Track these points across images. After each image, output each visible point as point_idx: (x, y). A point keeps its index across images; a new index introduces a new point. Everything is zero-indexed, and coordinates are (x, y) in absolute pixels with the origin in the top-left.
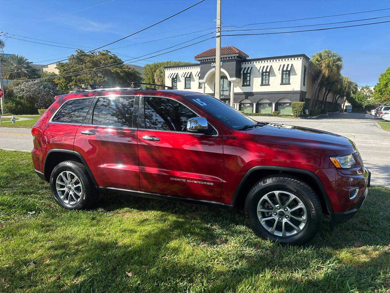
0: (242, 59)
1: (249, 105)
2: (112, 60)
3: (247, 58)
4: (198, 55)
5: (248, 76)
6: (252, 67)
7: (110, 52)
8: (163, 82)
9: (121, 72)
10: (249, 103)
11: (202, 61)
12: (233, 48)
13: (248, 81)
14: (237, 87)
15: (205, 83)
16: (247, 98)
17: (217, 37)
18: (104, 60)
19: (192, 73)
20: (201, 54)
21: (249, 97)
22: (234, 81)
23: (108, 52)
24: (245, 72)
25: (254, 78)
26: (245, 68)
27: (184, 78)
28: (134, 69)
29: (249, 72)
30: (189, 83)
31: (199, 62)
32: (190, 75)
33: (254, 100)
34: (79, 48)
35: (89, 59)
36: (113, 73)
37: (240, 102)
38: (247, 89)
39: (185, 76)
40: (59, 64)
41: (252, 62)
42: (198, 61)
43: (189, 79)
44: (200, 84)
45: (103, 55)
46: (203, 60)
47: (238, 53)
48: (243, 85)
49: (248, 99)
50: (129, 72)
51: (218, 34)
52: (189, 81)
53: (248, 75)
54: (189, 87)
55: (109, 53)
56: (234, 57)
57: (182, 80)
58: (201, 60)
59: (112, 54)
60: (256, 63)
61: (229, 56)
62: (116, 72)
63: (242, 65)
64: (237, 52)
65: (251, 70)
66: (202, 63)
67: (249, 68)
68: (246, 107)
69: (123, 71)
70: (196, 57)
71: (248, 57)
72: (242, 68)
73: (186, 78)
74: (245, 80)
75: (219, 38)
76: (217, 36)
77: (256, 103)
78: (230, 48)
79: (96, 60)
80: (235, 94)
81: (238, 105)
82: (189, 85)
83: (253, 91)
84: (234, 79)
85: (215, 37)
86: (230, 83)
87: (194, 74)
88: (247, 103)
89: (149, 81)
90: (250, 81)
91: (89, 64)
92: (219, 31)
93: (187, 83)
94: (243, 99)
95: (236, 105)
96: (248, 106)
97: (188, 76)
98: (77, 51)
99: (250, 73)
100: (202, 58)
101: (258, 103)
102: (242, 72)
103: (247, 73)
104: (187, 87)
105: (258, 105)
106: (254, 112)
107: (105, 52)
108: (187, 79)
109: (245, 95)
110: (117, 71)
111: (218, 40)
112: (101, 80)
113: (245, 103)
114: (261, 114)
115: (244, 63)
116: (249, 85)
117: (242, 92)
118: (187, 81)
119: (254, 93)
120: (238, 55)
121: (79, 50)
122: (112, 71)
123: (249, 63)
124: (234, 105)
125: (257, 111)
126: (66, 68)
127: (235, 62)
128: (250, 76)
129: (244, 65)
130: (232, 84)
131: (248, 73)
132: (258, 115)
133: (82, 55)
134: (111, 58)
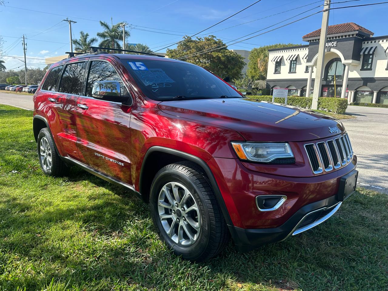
0: (364, 38)
1: (367, 93)
2: (215, 45)
3: (371, 36)
4: (308, 35)
5: (371, 58)
6: (376, 47)
7: (215, 37)
8: (266, 66)
9: (223, 56)
10: (367, 91)
11: (312, 42)
12: (352, 25)
13: (370, 64)
14: (354, 71)
15: (313, 66)
16: (365, 84)
17: (324, 11)
18: (208, 45)
19: (299, 55)
20: (311, 34)
21: (368, 84)
22: (349, 64)
23: (214, 37)
24: (366, 53)
25: (378, 61)
26: (367, 48)
27: (289, 62)
28: (236, 53)
29: (371, 52)
30: (294, 67)
31: (308, 43)
32: (297, 58)
33: (375, 88)
34: (186, 35)
35: (194, 44)
36: (215, 58)
37: (356, 90)
38: (367, 74)
39: (291, 59)
40: (169, 51)
41: (377, 41)
42: (307, 41)
43: (295, 62)
44: (307, 67)
45: (209, 40)
46: (313, 40)
47: (357, 30)
48: (362, 69)
49: (367, 86)
50: (231, 56)
51: (326, 7)
52: (295, 64)
53: (371, 56)
54: (294, 71)
55: (214, 39)
56: (353, 35)
57: (287, 63)
58: (310, 41)
59: (217, 40)
60: (383, 41)
61: (346, 34)
62: (217, 56)
63: (363, 44)
64: (357, 28)
65: (374, 51)
66: (311, 44)
67: (372, 48)
68: (363, 96)
69: (225, 55)
70: (305, 37)
71: (373, 34)
72: (363, 48)
73: (291, 61)
74: (365, 63)
75: (327, 12)
76: (324, 9)
77: (377, 92)
78: (348, 25)
79: (201, 46)
80: (350, 80)
81: (353, 93)
82: (294, 69)
83: (376, 76)
84: (350, 61)
85: (321, 11)
86: (345, 66)
87: (301, 57)
88: (365, 91)
89: (255, 66)
90: (372, 63)
91: (193, 50)
92: (328, 4)
93: (292, 67)
94: (360, 86)
95: (349, 93)
96: (367, 95)
97: (294, 59)
98: (185, 37)
99: (373, 54)
100: (312, 38)
101: (380, 91)
102: (362, 53)
103: (369, 54)
104: (292, 71)
105: (380, 94)
106: (374, 102)
107: (211, 37)
108: (293, 62)
109: (363, 81)
110: (219, 55)
111: (325, 14)
112: (203, 65)
113: (363, 91)
114: (383, 105)
115: (366, 42)
116: (371, 69)
117: (360, 77)
118: (292, 65)
119: (375, 79)
120: (357, 32)
121: (186, 36)
122: (214, 56)
123: (373, 41)
124: (348, 92)
125: (378, 101)
126: (174, 54)
127: (353, 42)
128: (372, 58)
129: (365, 45)
130: (347, 67)
131: (371, 55)
132: (379, 106)
133: (188, 42)
134: (216, 43)
